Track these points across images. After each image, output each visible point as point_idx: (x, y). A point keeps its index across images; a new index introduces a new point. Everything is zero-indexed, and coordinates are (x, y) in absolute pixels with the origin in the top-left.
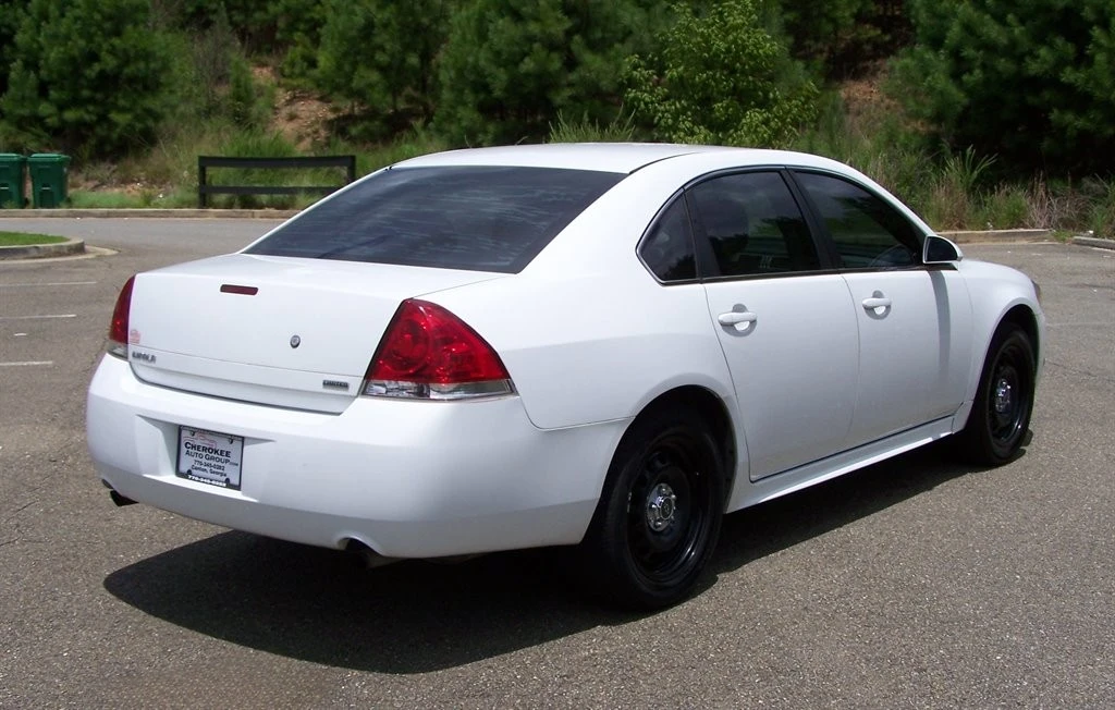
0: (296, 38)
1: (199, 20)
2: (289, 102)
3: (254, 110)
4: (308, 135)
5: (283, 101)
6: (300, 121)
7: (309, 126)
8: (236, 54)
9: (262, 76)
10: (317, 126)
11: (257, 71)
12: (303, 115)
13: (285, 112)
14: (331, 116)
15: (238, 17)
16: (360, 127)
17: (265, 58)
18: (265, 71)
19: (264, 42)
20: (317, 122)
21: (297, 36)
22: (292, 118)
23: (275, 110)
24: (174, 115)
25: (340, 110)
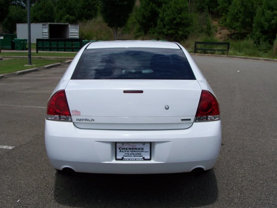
0: (223, 15)
1: (201, 10)
2: (220, 30)
3: (211, 31)
4: (223, 37)
5: (219, 29)
7: (224, 36)
8: (210, 18)
9: (215, 23)
10: (225, 36)
11: (214, 22)
12: (223, 33)
14: (229, 33)
15: (211, 9)
16: (235, 36)
17: (216, 19)
18: (216, 22)
19: (216, 15)
20: (226, 34)
21: (224, 14)
22: (220, 33)
23: (217, 31)
24: (193, 32)
25: (231, 32)
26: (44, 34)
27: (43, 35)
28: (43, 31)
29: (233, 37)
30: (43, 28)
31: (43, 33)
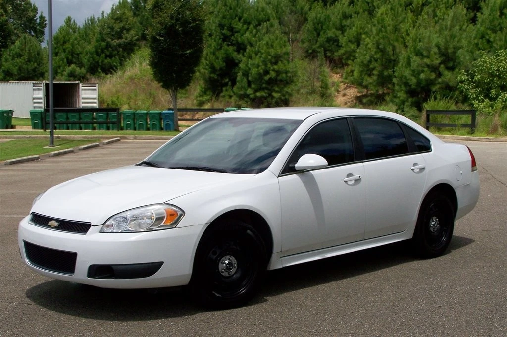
0: (349, 63)
1: (311, 55)
2: (345, 89)
3: (329, 91)
4: (349, 102)
5: (342, 88)
6: (348, 96)
7: (350, 98)
8: (327, 70)
9: (336, 78)
11: (335, 76)
12: (348, 94)
13: (342, 93)
14: (359, 95)
15: (329, 54)
16: (368, 99)
17: (338, 70)
18: (338, 76)
19: (337, 64)
20: (353, 97)
21: (349, 62)
22: (344, 95)
23: (338, 92)
24: (298, 93)
25: (362, 92)
26: (35, 100)
27: (35, 103)
28: (35, 96)
29: (365, 101)
30: (34, 89)
31: (34, 98)
